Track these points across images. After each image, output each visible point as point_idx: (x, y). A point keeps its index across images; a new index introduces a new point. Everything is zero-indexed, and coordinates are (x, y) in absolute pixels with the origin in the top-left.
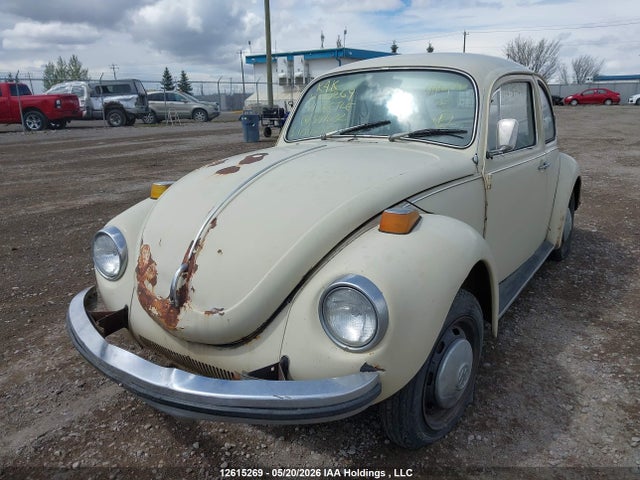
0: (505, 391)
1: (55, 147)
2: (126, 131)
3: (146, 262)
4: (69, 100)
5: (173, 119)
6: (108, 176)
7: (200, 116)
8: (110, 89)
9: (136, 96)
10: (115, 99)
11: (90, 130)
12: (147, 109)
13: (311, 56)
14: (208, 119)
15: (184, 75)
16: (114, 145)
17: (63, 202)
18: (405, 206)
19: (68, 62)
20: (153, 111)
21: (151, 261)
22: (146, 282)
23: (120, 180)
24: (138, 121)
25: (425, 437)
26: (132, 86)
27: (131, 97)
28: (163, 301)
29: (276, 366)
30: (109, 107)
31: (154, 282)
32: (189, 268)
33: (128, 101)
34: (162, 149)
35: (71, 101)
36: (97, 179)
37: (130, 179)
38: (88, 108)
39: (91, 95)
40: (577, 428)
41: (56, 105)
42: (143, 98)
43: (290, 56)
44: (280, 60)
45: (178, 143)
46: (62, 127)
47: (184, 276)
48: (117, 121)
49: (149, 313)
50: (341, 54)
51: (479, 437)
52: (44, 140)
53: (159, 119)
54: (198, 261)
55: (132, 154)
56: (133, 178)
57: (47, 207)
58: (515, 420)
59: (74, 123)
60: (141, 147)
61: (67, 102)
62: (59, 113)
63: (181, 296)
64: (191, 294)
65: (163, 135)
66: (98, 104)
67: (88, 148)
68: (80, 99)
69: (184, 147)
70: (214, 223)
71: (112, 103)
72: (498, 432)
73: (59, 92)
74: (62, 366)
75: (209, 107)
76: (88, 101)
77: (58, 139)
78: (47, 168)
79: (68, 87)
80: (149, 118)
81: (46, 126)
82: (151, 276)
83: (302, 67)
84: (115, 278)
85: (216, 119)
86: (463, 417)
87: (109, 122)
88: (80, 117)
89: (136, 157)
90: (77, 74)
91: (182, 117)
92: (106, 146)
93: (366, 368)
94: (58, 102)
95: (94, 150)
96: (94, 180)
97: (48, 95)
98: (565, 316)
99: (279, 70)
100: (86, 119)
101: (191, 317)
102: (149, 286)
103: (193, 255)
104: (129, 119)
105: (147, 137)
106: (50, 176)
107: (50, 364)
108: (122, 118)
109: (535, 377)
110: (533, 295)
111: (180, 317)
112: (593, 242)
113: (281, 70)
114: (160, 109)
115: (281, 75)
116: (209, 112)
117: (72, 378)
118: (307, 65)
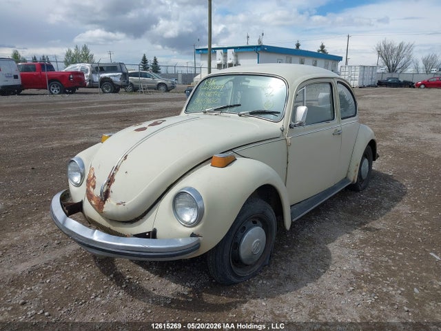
0: (290, 261)
1: (68, 105)
2: (113, 96)
3: (92, 177)
4: (78, 75)
5: (144, 89)
6: (95, 127)
7: (162, 88)
8: (105, 69)
9: (121, 74)
10: (107, 75)
11: (90, 95)
12: (128, 82)
13: (239, 50)
14: (168, 90)
15: (155, 60)
16: (103, 106)
17: (66, 142)
18: (230, 153)
19: (81, 49)
20: (131, 83)
21: (94, 176)
22: (91, 187)
23: (102, 129)
24: (121, 90)
25: (233, 279)
26: (119, 68)
27: (118, 74)
28: (98, 197)
29: (149, 232)
30: (103, 80)
31: (94, 187)
32: (110, 181)
33: (115, 77)
34: (134, 110)
35: (80, 76)
36: (89, 128)
37: (109, 128)
38: (90, 80)
39: (93, 72)
40: (322, 281)
41: (70, 78)
42: (125, 75)
43: (225, 49)
44: (218, 51)
45: (144, 106)
46: (73, 92)
47: (108, 185)
48: (108, 89)
49: (91, 203)
50: (259, 49)
51: (265, 282)
52: (60, 101)
53: (135, 89)
54: (115, 177)
55: (114, 112)
56: (111, 128)
57: (56, 144)
58: (289, 275)
59: (81, 90)
60: (120, 108)
61: (77, 76)
62: (71, 83)
63: (106, 195)
64: (110, 194)
65: (135, 100)
66: (97, 78)
67: (88, 107)
68: (85, 75)
69: (148, 109)
70: (126, 157)
71: (105, 78)
72: (277, 280)
73: (73, 70)
74: (49, 233)
75: (168, 82)
76: (90, 76)
77: (70, 101)
78: (60, 119)
79: (78, 67)
80: (129, 88)
81: (63, 91)
82: (93, 184)
83: (233, 57)
84: (78, 185)
85: (173, 90)
86: (261, 272)
87: (103, 90)
88: (85, 86)
89: (115, 114)
90: (86, 58)
91: (149, 88)
92: (98, 106)
93: (193, 235)
94: (71, 76)
95: (91, 108)
96: (87, 128)
97: (66, 72)
98: (346, 223)
99: (217, 59)
100: (88, 87)
101: (110, 206)
102: (92, 189)
103: (113, 173)
104: (115, 89)
105: (125, 101)
106: (61, 124)
107: (44, 232)
108: (111, 88)
109: (311, 255)
110: (332, 211)
111: (104, 206)
112: (386, 181)
113: (218, 58)
114: (136, 82)
115: (219, 62)
116: (168, 86)
117: (54, 240)
118: (236, 56)
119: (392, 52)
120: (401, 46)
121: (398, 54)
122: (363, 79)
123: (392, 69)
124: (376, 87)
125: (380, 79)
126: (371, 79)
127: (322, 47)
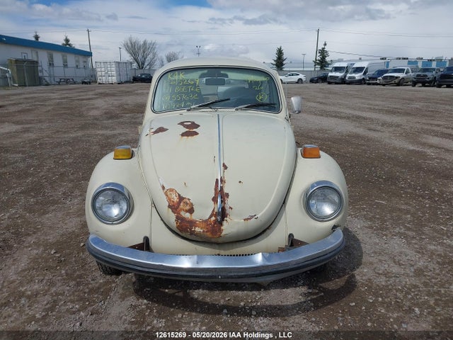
3: (176, 200)
21: (182, 198)
22: (183, 213)
28: (205, 221)
31: (191, 211)
54: (227, 191)
64: (229, 211)
70: (225, 166)
82: (187, 208)
93: (334, 227)
102: (187, 215)
103: (221, 187)
111: (223, 228)
119: (139, 49)
120: (145, 43)
121: (144, 52)
122: (120, 75)
123: (141, 66)
124: (133, 83)
125: (134, 75)
126: (127, 74)
127: (67, 40)
